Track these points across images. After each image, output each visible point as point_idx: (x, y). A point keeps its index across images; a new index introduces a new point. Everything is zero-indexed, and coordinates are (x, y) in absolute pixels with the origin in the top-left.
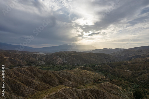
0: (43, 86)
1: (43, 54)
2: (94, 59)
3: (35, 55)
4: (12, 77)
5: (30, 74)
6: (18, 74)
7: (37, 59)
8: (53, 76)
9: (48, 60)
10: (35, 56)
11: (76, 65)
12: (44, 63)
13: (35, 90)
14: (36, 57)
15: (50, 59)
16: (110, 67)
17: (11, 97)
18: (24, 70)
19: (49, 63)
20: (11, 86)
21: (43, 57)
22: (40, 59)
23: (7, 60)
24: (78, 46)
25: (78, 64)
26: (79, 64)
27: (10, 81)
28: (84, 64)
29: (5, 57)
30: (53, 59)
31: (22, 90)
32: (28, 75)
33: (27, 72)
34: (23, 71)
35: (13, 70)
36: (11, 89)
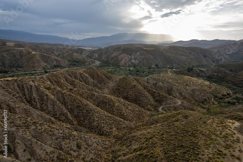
0: (130, 108)
1: (91, 48)
2: (184, 58)
3: (80, 49)
4: (65, 88)
5: (93, 83)
6: (73, 81)
7: (84, 56)
8: (140, 87)
9: (103, 58)
10: (80, 51)
11: (153, 66)
12: (98, 63)
13: (122, 120)
14: (82, 53)
15: (106, 56)
16: (227, 72)
17: (85, 141)
18: (81, 74)
19: (106, 63)
20: (71, 109)
21: (94, 53)
22: (90, 57)
23: (38, 57)
24: (144, 35)
25: (157, 65)
26: (159, 66)
27: (66, 98)
28: (168, 66)
29: (34, 53)
30: (112, 56)
31: (96, 119)
32: (90, 83)
33: (87, 77)
34: (79, 76)
35: (62, 74)
36: (72, 117)
